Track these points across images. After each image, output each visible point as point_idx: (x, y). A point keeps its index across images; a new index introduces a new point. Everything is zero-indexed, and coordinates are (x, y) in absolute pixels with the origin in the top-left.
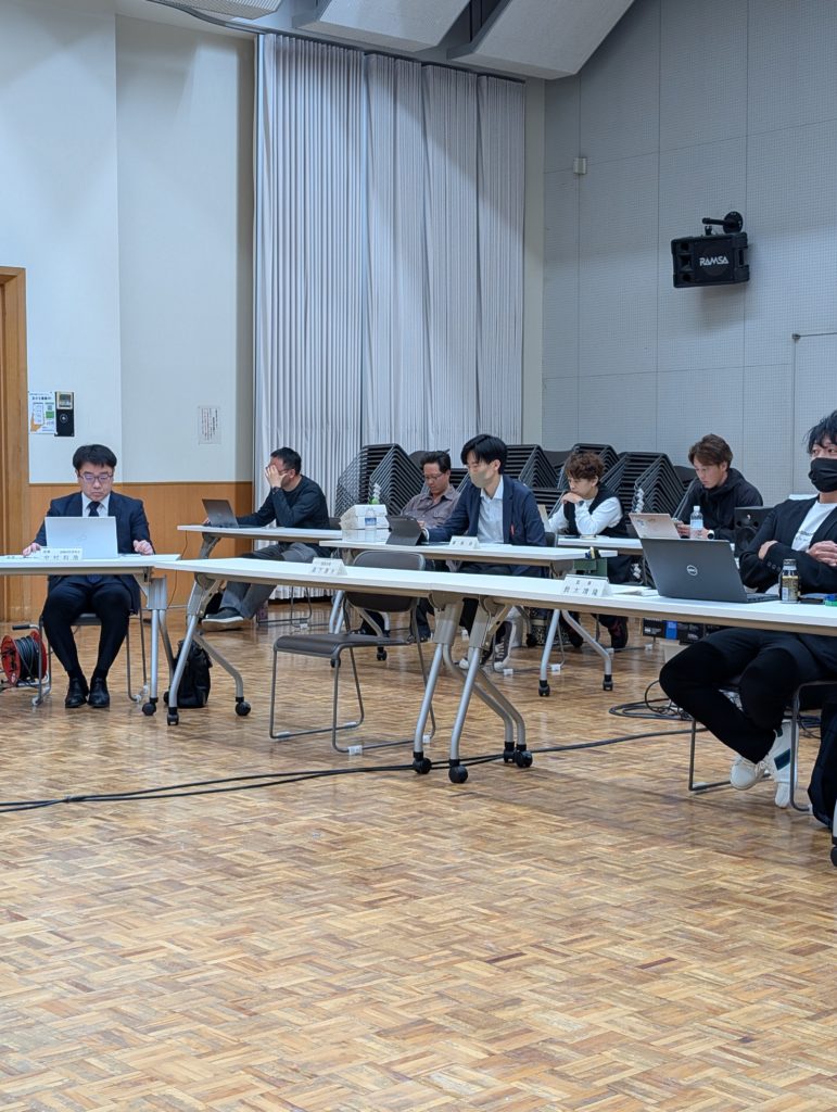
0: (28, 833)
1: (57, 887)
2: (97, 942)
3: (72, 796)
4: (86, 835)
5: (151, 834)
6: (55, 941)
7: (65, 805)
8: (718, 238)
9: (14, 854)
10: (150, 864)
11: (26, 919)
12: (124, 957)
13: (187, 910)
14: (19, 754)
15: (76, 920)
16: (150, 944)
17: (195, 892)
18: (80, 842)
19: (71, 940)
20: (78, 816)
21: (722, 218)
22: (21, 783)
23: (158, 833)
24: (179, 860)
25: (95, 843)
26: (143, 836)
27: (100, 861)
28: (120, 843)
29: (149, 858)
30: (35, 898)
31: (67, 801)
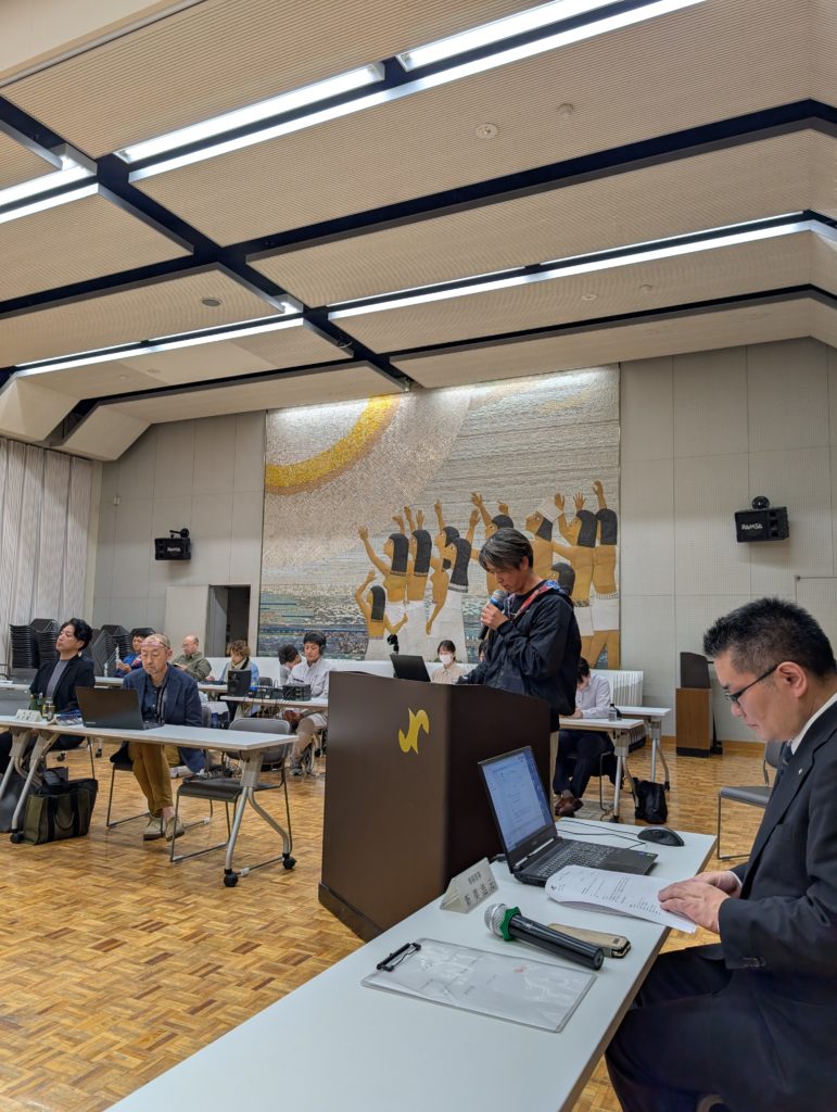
8: (177, 540)
21: (179, 530)
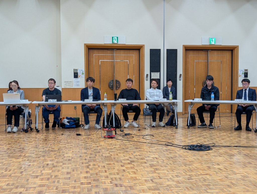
0: (225, 151)
1: (227, 161)
2: (232, 171)
3: (235, 146)
4: (235, 153)
5: (248, 154)
6: (225, 169)
7: (234, 147)
9: (221, 154)
10: (246, 159)
11: (220, 165)
12: (236, 174)
13: (250, 168)
14: (228, 138)
15: (229, 167)
16: (241, 172)
17: (253, 165)
18: (234, 154)
19: (227, 170)
20: (236, 149)
22: (227, 142)
23: (250, 154)
24: (252, 159)
25: (237, 154)
26: (246, 154)
27: (237, 157)
28: (242, 155)
29: (246, 158)
30: (223, 162)
31: (234, 146)
